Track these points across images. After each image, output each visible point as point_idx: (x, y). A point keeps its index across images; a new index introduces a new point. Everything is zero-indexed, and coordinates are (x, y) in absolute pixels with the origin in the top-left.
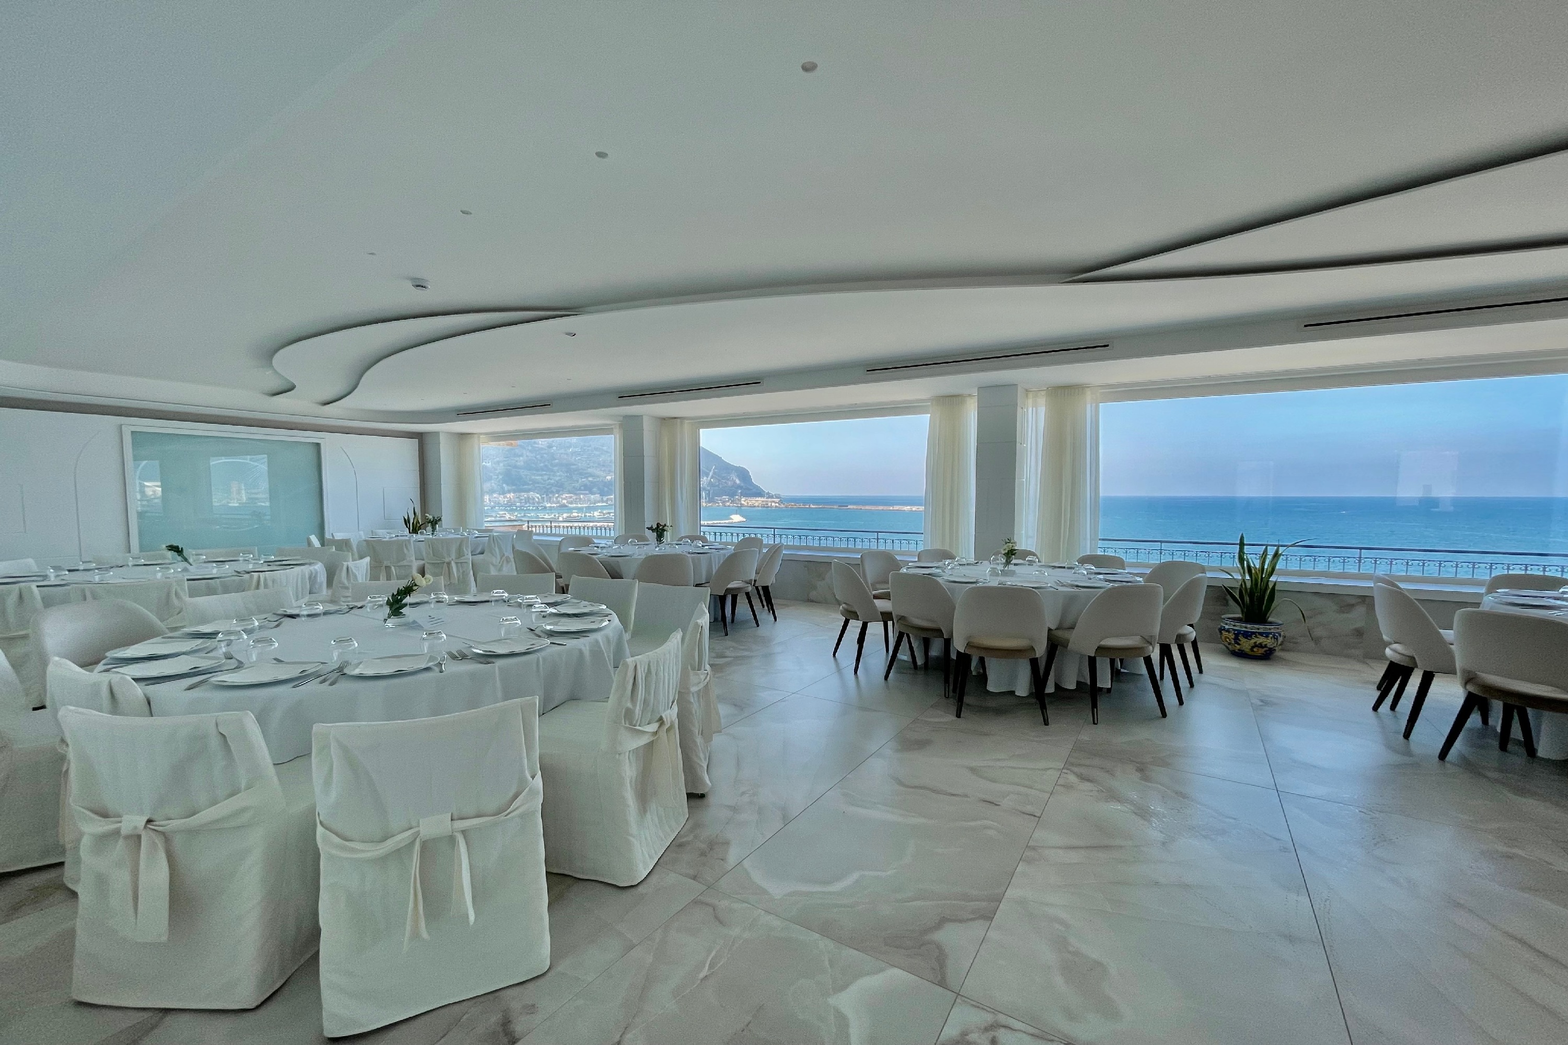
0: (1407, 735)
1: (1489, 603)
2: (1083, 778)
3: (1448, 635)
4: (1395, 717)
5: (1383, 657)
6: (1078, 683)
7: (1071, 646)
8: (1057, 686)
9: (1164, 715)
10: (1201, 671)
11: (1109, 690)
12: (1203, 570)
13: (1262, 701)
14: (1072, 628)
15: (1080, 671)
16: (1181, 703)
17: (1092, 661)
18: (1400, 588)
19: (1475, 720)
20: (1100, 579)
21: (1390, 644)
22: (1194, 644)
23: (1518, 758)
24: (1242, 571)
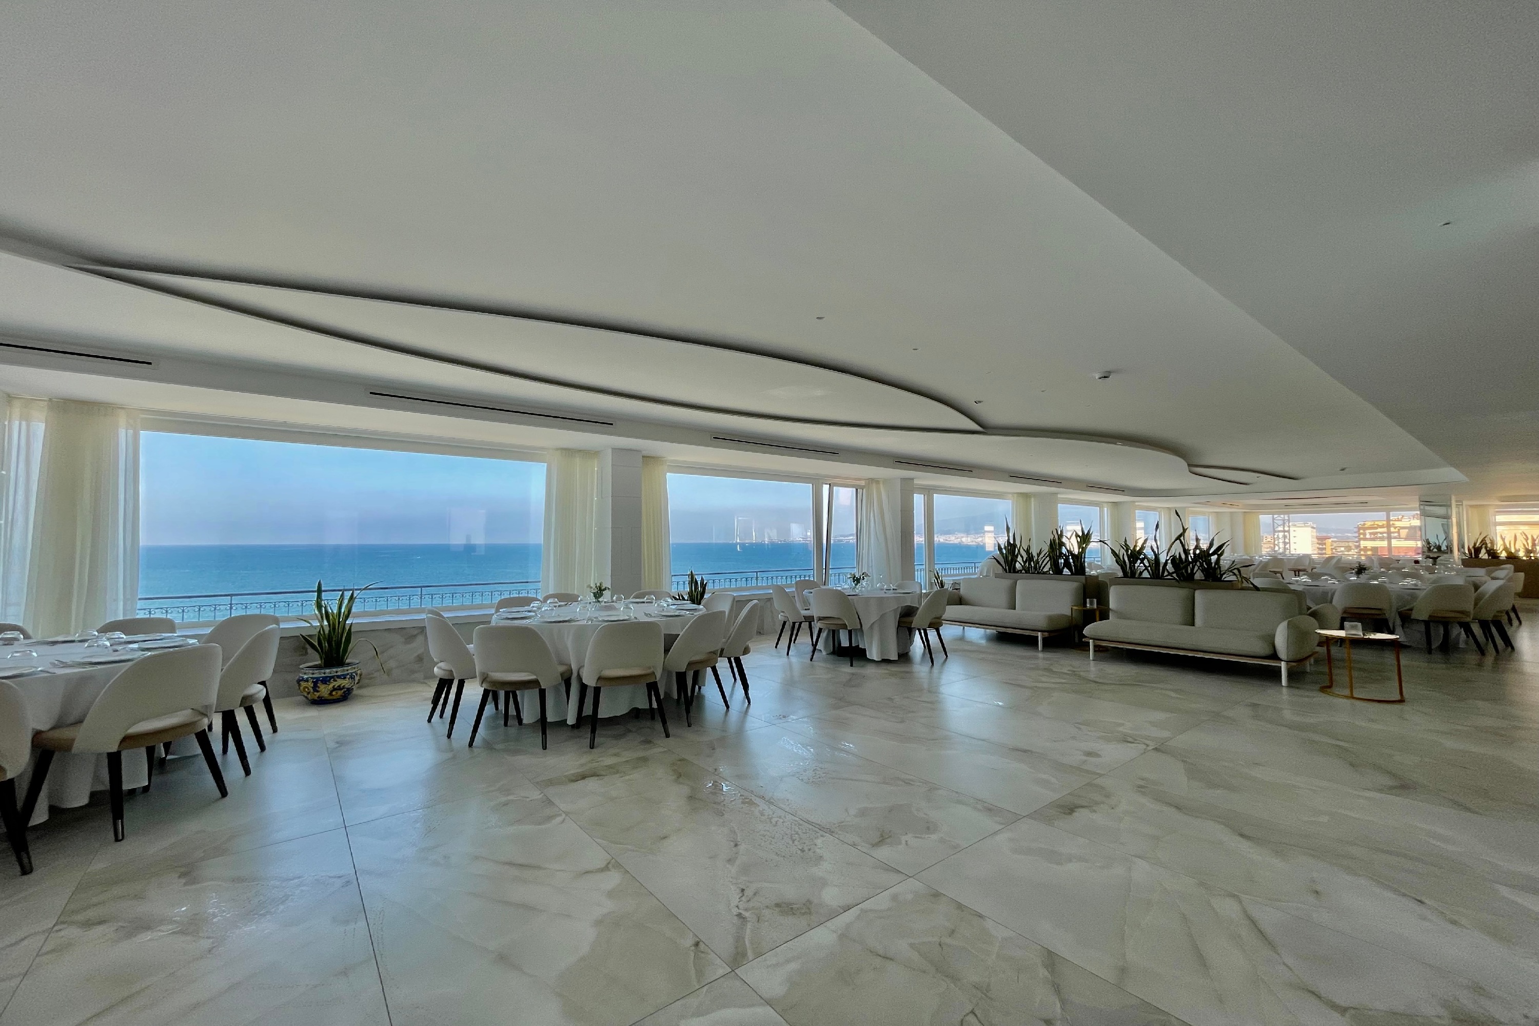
0: (449, 736)
1: (495, 621)
2: (88, 924)
3: (471, 647)
4: (432, 727)
5: (433, 676)
6: (93, 795)
7: (77, 747)
8: (54, 810)
9: (224, 793)
10: (275, 730)
11: (146, 789)
12: (276, 621)
13: (337, 743)
14: (80, 721)
15: (96, 778)
16: (247, 771)
17: (114, 760)
18: (443, 617)
19: (489, 708)
20: (133, 650)
21: (438, 663)
22: (267, 702)
23: (513, 730)
24: (319, 616)
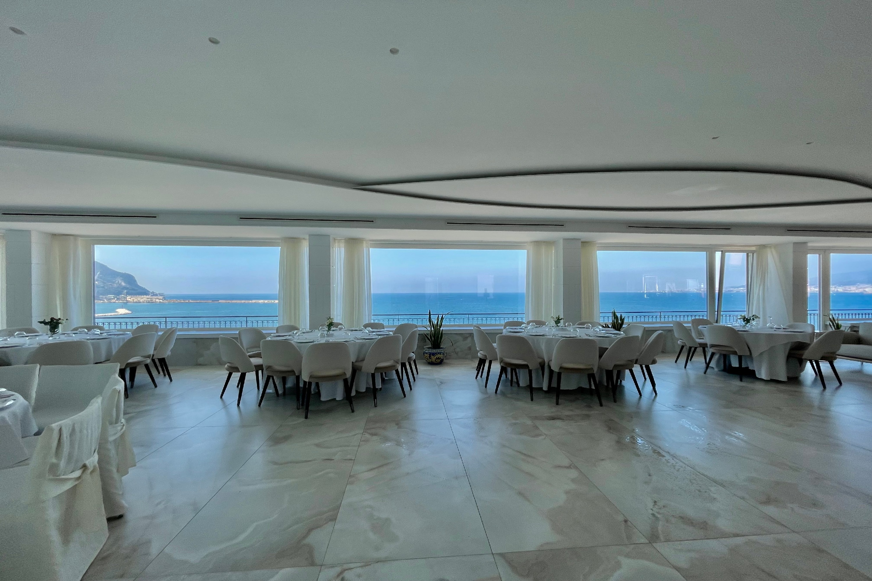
0: (486, 387)
1: (505, 332)
2: (373, 435)
3: (495, 345)
4: (482, 380)
5: (477, 357)
6: (367, 388)
7: (363, 369)
8: (357, 392)
9: (405, 396)
10: (418, 374)
11: (381, 389)
12: (416, 327)
13: (441, 382)
14: (363, 360)
15: (367, 383)
16: (411, 389)
17: (373, 375)
18: (480, 329)
19: (504, 376)
20: (374, 335)
21: (479, 351)
22: (415, 361)
23: (515, 389)
24: (431, 327)
